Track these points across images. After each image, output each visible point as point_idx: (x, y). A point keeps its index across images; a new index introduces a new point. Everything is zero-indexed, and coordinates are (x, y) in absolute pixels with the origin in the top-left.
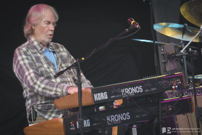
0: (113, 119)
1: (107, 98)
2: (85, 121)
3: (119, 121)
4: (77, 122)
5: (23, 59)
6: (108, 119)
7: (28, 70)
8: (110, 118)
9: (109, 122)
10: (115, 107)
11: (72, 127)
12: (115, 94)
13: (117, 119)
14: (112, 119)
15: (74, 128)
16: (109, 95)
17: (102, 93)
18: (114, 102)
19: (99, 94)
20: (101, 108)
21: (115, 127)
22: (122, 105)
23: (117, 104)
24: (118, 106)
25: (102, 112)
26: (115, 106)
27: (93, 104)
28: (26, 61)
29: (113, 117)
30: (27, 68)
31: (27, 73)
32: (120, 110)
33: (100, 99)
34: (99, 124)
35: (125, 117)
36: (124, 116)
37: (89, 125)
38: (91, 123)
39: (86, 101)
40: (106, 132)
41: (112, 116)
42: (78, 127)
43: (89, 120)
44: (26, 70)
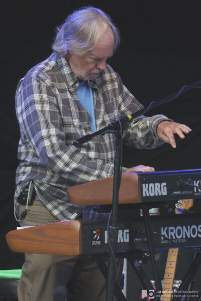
0: (173, 234)
1: (165, 193)
2: (120, 232)
3: (182, 238)
4: (106, 233)
5: (42, 102)
6: (164, 233)
7: (48, 127)
8: (167, 232)
9: (165, 238)
10: (177, 212)
11: (96, 240)
12: (181, 188)
13: (179, 234)
14: (170, 233)
15: (99, 243)
16: (170, 189)
17: (157, 184)
18: (177, 202)
19: (151, 185)
20: (153, 211)
21: (173, 249)
22: (191, 209)
23: (183, 207)
24: (184, 211)
25: (154, 218)
26: (179, 210)
27: (140, 201)
28: (47, 107)
29: (172, 231)
30: (46, 122)
31: (44, 132)
32: (187, 218)
33: (152, 195)
34: (146, 240)
35: (194, 233)
36: (194, 230)
37: (127, 240)
38: (132, 236)
39: (127, 195)
40: (157, 257)
41: (170, 228)
42: (106, 242)
43: (127, 231)
44: (43, 125)
